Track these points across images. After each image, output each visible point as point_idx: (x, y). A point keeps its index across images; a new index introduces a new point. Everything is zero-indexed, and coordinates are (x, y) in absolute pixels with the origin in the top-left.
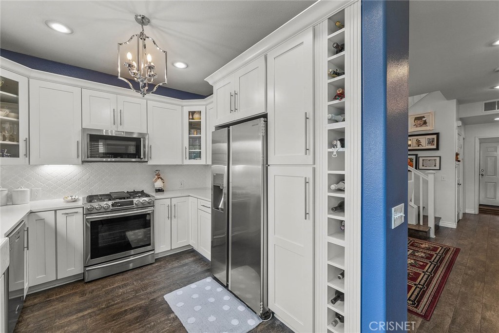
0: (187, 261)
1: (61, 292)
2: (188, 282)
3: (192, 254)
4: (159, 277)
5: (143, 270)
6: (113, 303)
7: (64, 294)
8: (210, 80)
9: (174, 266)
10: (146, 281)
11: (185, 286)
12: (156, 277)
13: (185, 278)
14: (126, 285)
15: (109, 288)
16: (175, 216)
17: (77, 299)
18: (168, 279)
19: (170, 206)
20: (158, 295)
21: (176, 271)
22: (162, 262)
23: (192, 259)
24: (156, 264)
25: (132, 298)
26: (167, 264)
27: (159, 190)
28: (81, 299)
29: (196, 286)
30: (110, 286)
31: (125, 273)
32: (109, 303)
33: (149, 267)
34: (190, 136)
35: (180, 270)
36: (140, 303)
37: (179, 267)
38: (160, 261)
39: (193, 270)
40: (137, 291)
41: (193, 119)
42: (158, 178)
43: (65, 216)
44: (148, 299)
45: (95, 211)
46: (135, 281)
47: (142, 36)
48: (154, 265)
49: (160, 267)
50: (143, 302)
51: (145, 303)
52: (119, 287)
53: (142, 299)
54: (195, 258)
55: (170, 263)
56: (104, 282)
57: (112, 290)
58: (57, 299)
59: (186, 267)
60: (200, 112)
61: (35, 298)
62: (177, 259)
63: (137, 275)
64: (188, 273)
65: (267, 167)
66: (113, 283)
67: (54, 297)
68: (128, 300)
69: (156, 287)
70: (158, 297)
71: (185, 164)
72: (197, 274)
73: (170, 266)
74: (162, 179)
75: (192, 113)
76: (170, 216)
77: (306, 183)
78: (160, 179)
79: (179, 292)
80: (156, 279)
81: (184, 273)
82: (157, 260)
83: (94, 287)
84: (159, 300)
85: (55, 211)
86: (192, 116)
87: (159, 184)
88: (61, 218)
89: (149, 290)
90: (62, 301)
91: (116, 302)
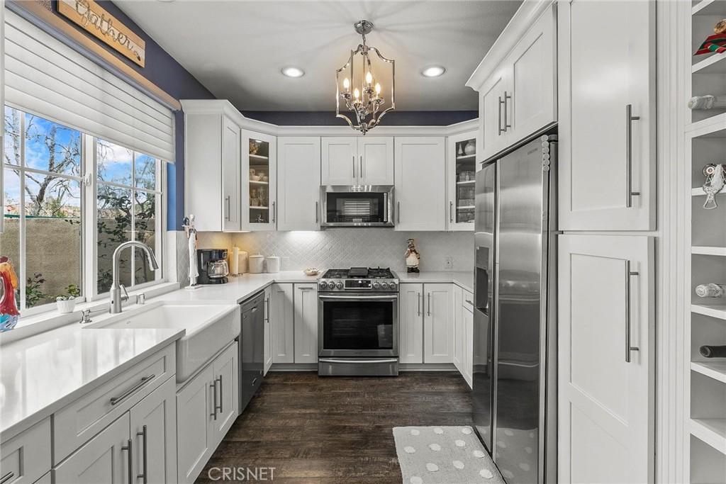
0: (443, 388)
1: (296, 379)
2: (434, 421)
3: (455, 379)
4: (397, 399)
5: (380, 382)
6: (336, 411)
7: (298, 382)
8: (472, 84)
9: (423, 389)
10: (379, 399)
11: (427, 426)
12: (393, 398)
13: (431, 413)
14: (355, 395)
15: (338, 391)
16: (429, 312)
17: (307, 392)
18: (408, 405)
19: (421, 294)
20: (386, 424)
21: (421, 399)
22: (408, 379)
23: (453, 388)
24: (400, 380)
25: (356, 414)
26: (414, 384)
27: (413, 270)
28: (310, 394)
29: (442, 432)
30: (340, 389)
31: (360, 379)
32: (332, 410)
33: (390, 380)
34: (458, 183)
35: (429, 399)
36: (363, 425)
37: (428, 393)
38: (406, 377)
39: (448, 406)
40: (364, 408)
41: (464, 154)
42: (411, 251)
43: (301, 291)
44: (374, 423)
45: (336, 289)
46: (368, 393)
47: (363, 49)
48: (397, 380)
49: (403, 385)
50: (367, 424)
51: (368, 427)
52: (348, 395)
53: (366, 421)
54: (458, 387)
55: (417, 384)
56: (336, 383)
57: (339, 396)
58: (291, 385)
59: (439, 398)
60: (474, 141)
61: (276, 377)
62: (430, 380)
63: (373, 386)
64: (438, 408)
65: (557, 236)
66: (344, 388)
67: (290, 382)
68: (352, 414)
69: (389, 412)
70: (386, 426)
71: (450, 230)
72: (453, 414)
73: (417, 388)
74: (417, 253)
75: (462, 145)
76: (421, 311)
77: (629, 274)
78: (414, 254)
79: (415, 431)
80: (392, 400)
81: (432, 406)
82: (402, 374)
83: (325, 385)
84: (386, 431)
85: (293, 284)
86: (463, 150)
87: (412, 261)
88: (298, 293)
89: (379, 412)
90: (294, 390)
91: (339, 411)
